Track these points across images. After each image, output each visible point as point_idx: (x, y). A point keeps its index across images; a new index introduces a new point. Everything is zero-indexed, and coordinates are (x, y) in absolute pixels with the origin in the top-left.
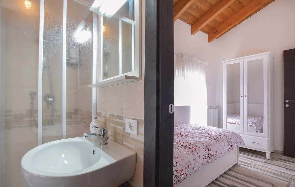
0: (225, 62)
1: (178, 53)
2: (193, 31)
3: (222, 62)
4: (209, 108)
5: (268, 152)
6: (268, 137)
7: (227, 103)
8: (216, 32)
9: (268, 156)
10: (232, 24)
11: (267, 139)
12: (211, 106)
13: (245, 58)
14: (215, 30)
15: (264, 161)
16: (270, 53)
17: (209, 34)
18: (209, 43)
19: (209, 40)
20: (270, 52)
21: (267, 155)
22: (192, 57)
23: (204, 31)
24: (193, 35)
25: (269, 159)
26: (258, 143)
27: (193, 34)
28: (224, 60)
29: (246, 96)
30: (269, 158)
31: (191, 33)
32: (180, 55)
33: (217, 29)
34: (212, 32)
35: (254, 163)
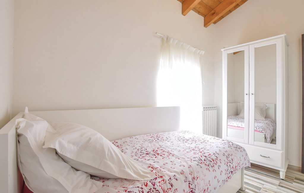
0: (224, 50)
1: (163, 36)
2: (184, 11)
3: (222, 50)
4: (205, 109)
5: (283, 170)
6: (283, 150)
7: (228, 103)
8: (214, 13)
9: (282, 175)
10: (234, 2)
11: (282, 152)
12: (207, 106)
13: (251, 44)
14: (213, 12)
15: (277, 182)
16: (285, 36)
17: (205, 16)
18: (205, 28)
19: (206, 24)
20: (286, 34)
21: (281, 173)
22: (182, 43)
23: (199, 12)
24: (184, 15)
25: (283, 180)
26: (269, 157)
27: (184, 13)
28: (224, 48)
29: (252, 94)
30: (284, 178)
31: (182, 13)
32: (165, 39)
33: (215, 9)
34: (210, 14)
35: (264, 186)
